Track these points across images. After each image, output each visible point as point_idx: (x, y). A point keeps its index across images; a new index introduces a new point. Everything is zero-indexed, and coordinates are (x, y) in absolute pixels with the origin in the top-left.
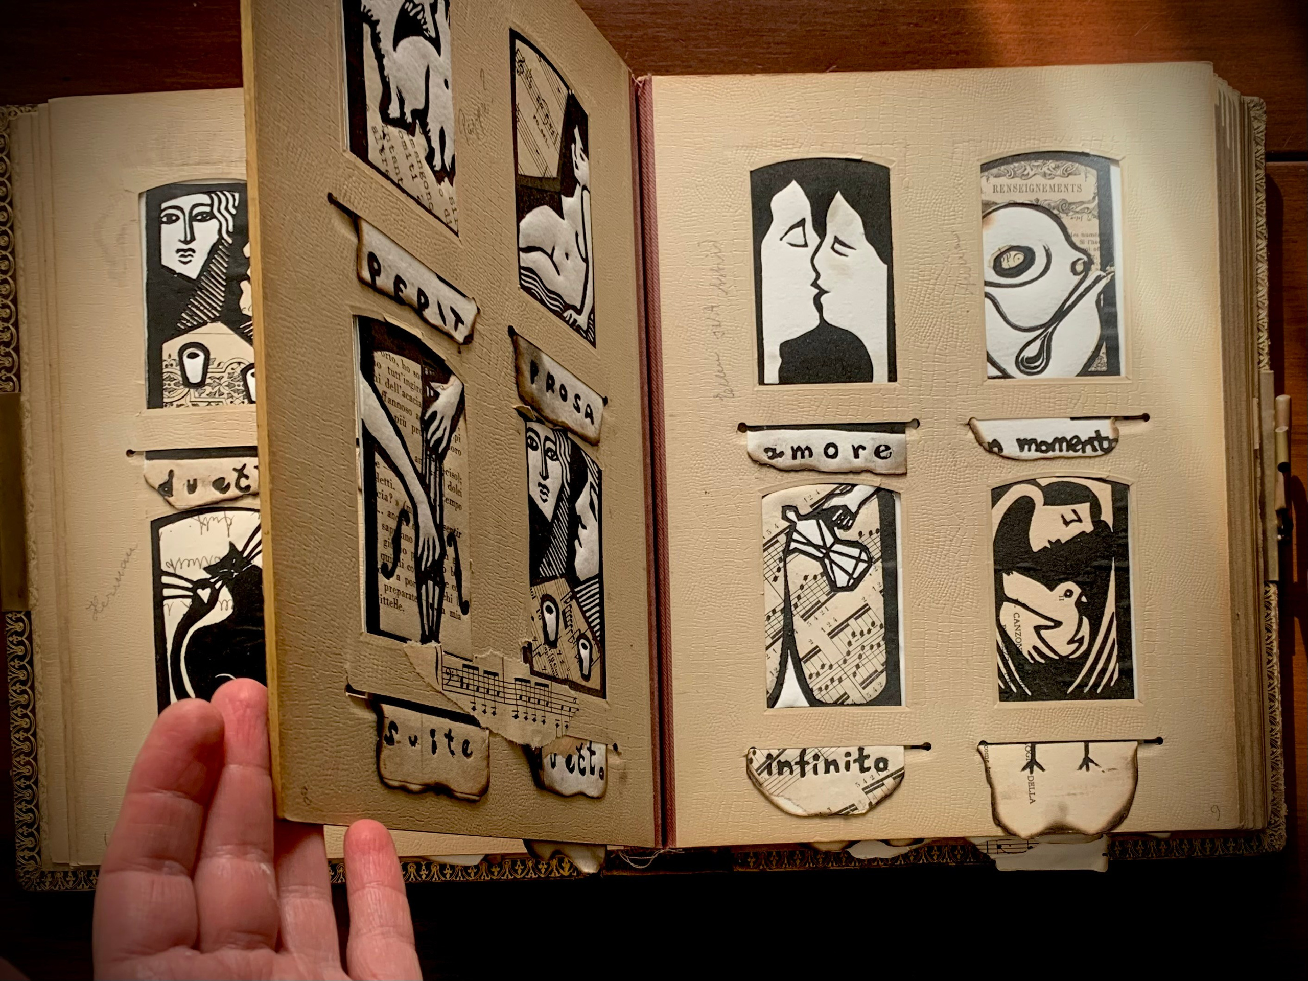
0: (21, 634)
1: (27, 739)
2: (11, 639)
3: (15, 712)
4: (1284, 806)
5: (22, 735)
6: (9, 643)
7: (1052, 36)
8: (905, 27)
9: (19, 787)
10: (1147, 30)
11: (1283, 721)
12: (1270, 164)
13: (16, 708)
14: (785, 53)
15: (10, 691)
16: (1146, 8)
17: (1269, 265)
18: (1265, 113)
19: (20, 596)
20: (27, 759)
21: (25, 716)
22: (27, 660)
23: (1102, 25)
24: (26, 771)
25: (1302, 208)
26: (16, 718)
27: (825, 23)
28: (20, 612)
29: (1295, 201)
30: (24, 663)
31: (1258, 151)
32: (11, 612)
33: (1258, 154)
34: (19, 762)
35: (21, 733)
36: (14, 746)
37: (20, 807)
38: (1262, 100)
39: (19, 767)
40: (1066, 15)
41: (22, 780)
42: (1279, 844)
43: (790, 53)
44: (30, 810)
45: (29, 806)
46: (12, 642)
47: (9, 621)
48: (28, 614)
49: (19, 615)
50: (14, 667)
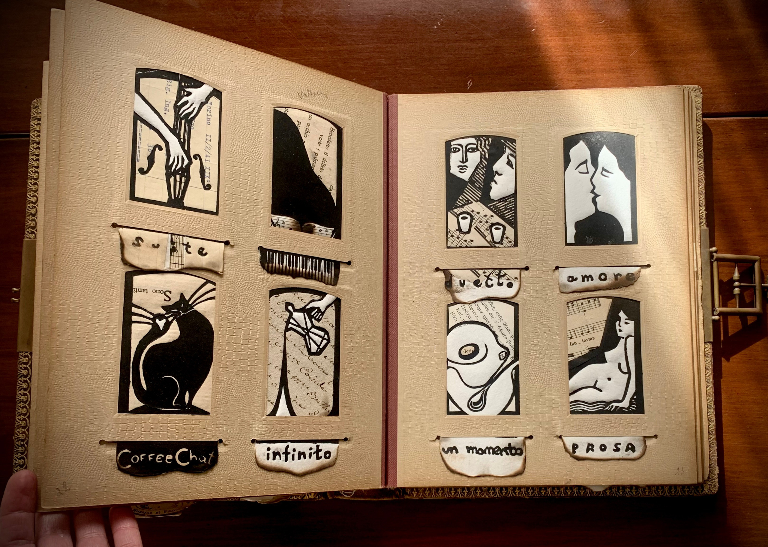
0: (26, 364)
1: (24, 419)
2: (21, 366)
3: (19, 405)
4: (717, 468)
5: (22, 417)
6: (19, 368)
7: (586, 57)
8: (508, 55)
9: (18, 445)
10: (637, 53)
11: (716, 420)
12: (705, 119)
13: (20, 403)
14: (445, 69)
15: (18, 394)
16: (636, 42)
17: (705, 172)
18: (702, 93)
19: (28, 344)
20: (23, 430)
21: (25, 407)
22: (28, 378)
23: (613, 51)
24: (22, 436)
25: (722, 142)
26: (20, 408)
27: (466, 54)
28: (27, 352)
29: (718, 138)
30: (27, 379)
31: (698, 113)
32: (22, 352)
33: (698, 115)
34: (19, 432)
35: (21, 416)
36: (17, 423)
37: (17, 456)
38: (700, 87)
39: (19, 434)
40: (593, 47)
41: (20, 442)
42: (715, 490)
43: (448, 69)
44: (23, 458)
45: (22, 456)
46: (21, 368)
47: (20, 357)
48: (31, 354)
49: (26, 354)
50: (21, 381)
